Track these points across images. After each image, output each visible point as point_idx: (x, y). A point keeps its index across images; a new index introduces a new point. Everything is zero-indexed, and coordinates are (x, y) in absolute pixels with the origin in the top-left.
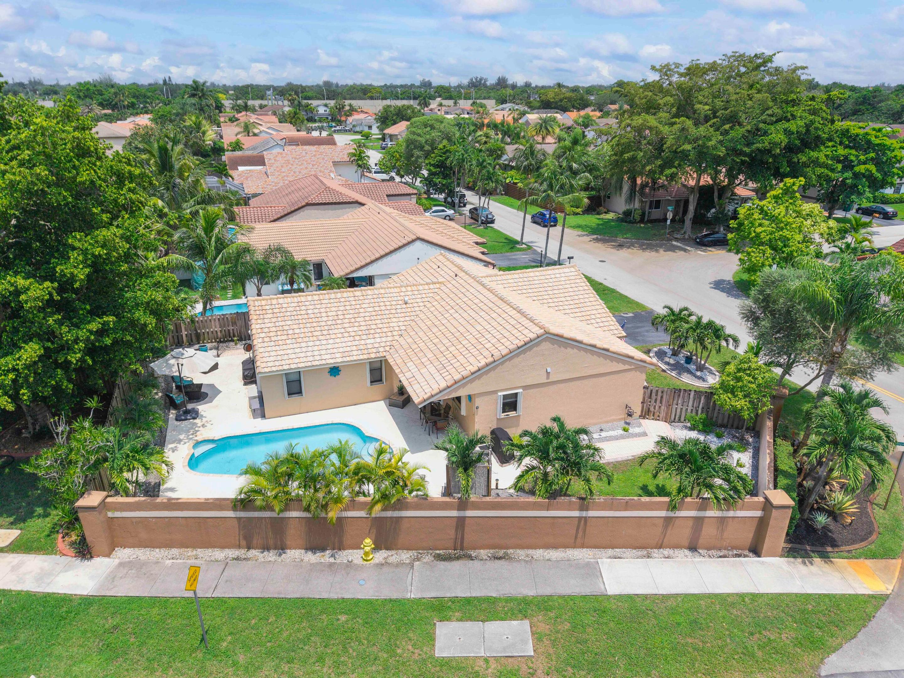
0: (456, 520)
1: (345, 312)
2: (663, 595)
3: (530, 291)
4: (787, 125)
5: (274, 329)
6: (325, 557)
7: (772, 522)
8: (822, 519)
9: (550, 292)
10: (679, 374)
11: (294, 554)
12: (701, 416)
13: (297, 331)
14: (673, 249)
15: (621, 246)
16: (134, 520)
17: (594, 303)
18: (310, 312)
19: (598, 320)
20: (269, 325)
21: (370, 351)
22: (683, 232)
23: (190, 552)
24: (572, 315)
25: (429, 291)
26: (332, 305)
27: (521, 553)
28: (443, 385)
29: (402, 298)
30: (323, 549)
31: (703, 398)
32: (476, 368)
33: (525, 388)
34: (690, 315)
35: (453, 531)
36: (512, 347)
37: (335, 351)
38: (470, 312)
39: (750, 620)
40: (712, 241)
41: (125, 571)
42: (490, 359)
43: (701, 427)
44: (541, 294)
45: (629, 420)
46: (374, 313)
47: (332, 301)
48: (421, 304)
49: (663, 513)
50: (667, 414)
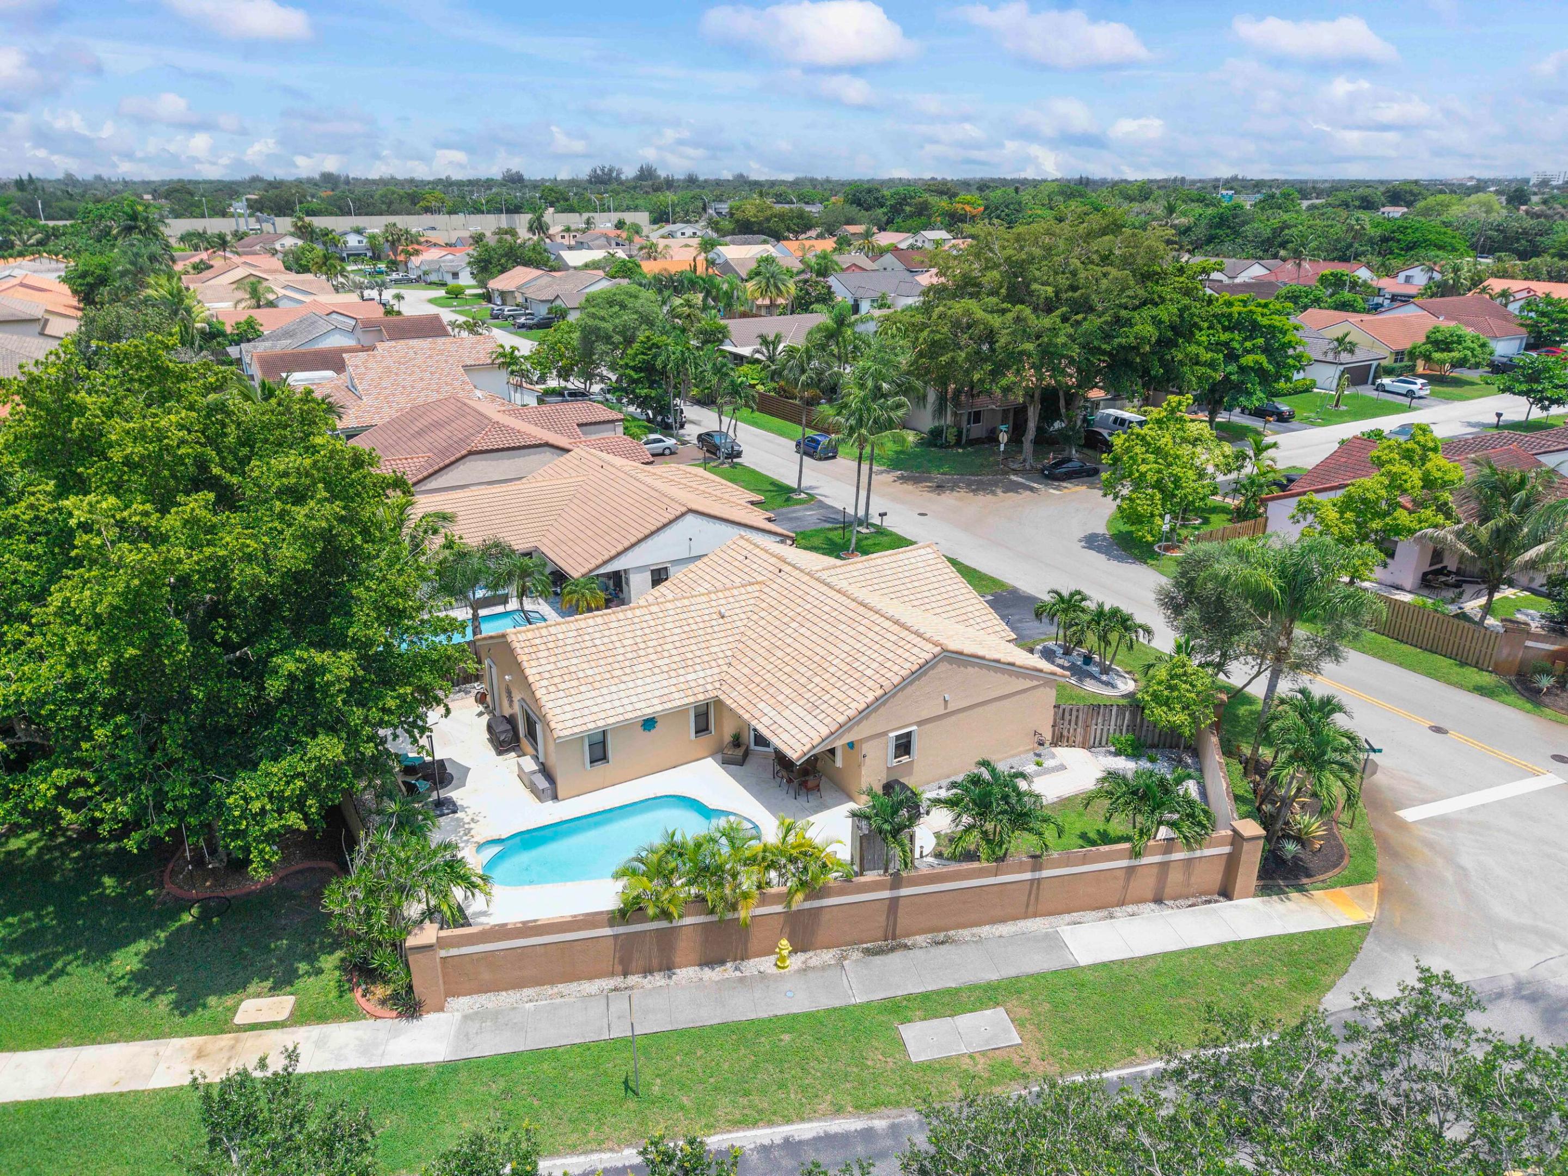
0: (887, 902)
1: (645, 638)
2: (1140, 958)
3: (883, 585)
4: (1154, 311)
5: (557, 673)
6: (727, 971)
7: (1244, 858)
8: (1291, 847)
9: (909, 586)
10: (1080, 680)
11: (686, 974)
12: (1126, 737)
13: (589, 672)
14: (1013, 488)
15: (940, 488)
16: (475, 957)
17: (968, 596)
18: (598, 642)
19: (978, 620)
20: (549, 667)
21: (696, 691)
22: (1022, 458)
23: (549, 990)
24: (944, 615)
25: (748, 596)
26: (625, 629)
27: (965, 933)
28: (825, 731)
29: (715, 610)
30: (722, 962)
31: (1127, 714)
32: (863, 706)
33: (920, 723)
34: (1083, 599)
35: (884, 917)
36: (904, 673)
37: (649, 695)
38: (822, 624)
39: (1239, 970)
40: (1065, 473)
41: (478, 1025)
42: (879, 692)
43: (1129, 751)
44: (896, 589)
45: (1040, 750)
46: (684, 636)
47: (622, 623)
48: (743, 616)
49: (1124, 863)
50: (1084, 738)
